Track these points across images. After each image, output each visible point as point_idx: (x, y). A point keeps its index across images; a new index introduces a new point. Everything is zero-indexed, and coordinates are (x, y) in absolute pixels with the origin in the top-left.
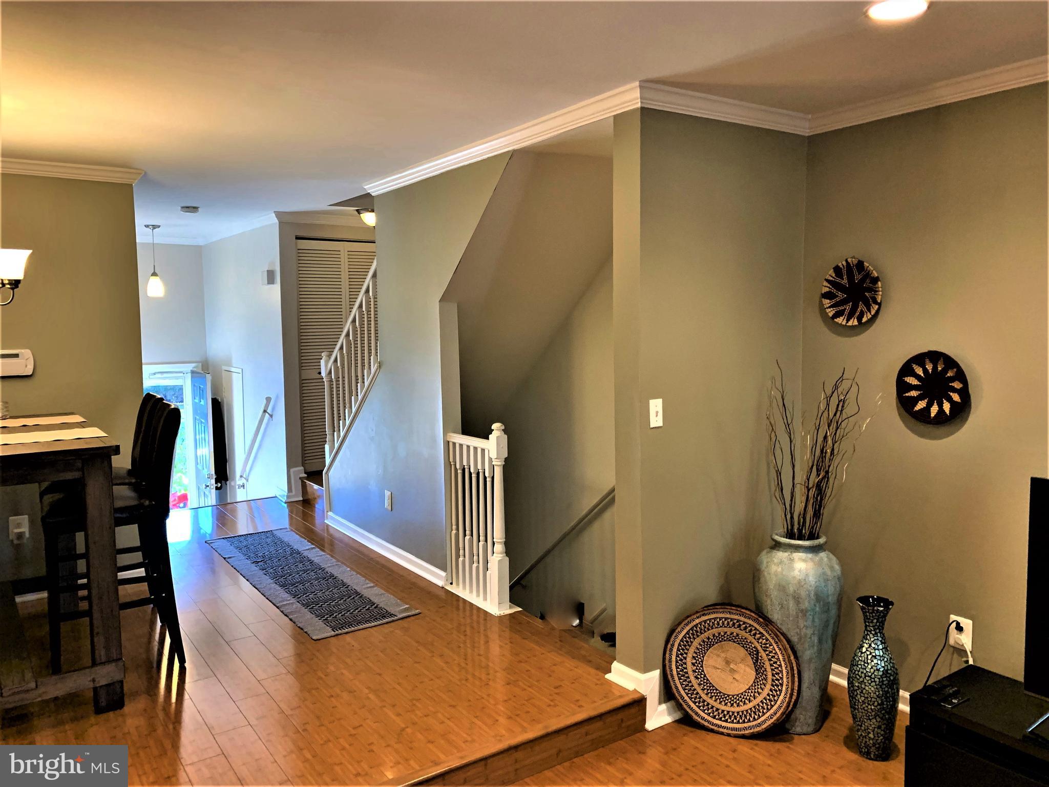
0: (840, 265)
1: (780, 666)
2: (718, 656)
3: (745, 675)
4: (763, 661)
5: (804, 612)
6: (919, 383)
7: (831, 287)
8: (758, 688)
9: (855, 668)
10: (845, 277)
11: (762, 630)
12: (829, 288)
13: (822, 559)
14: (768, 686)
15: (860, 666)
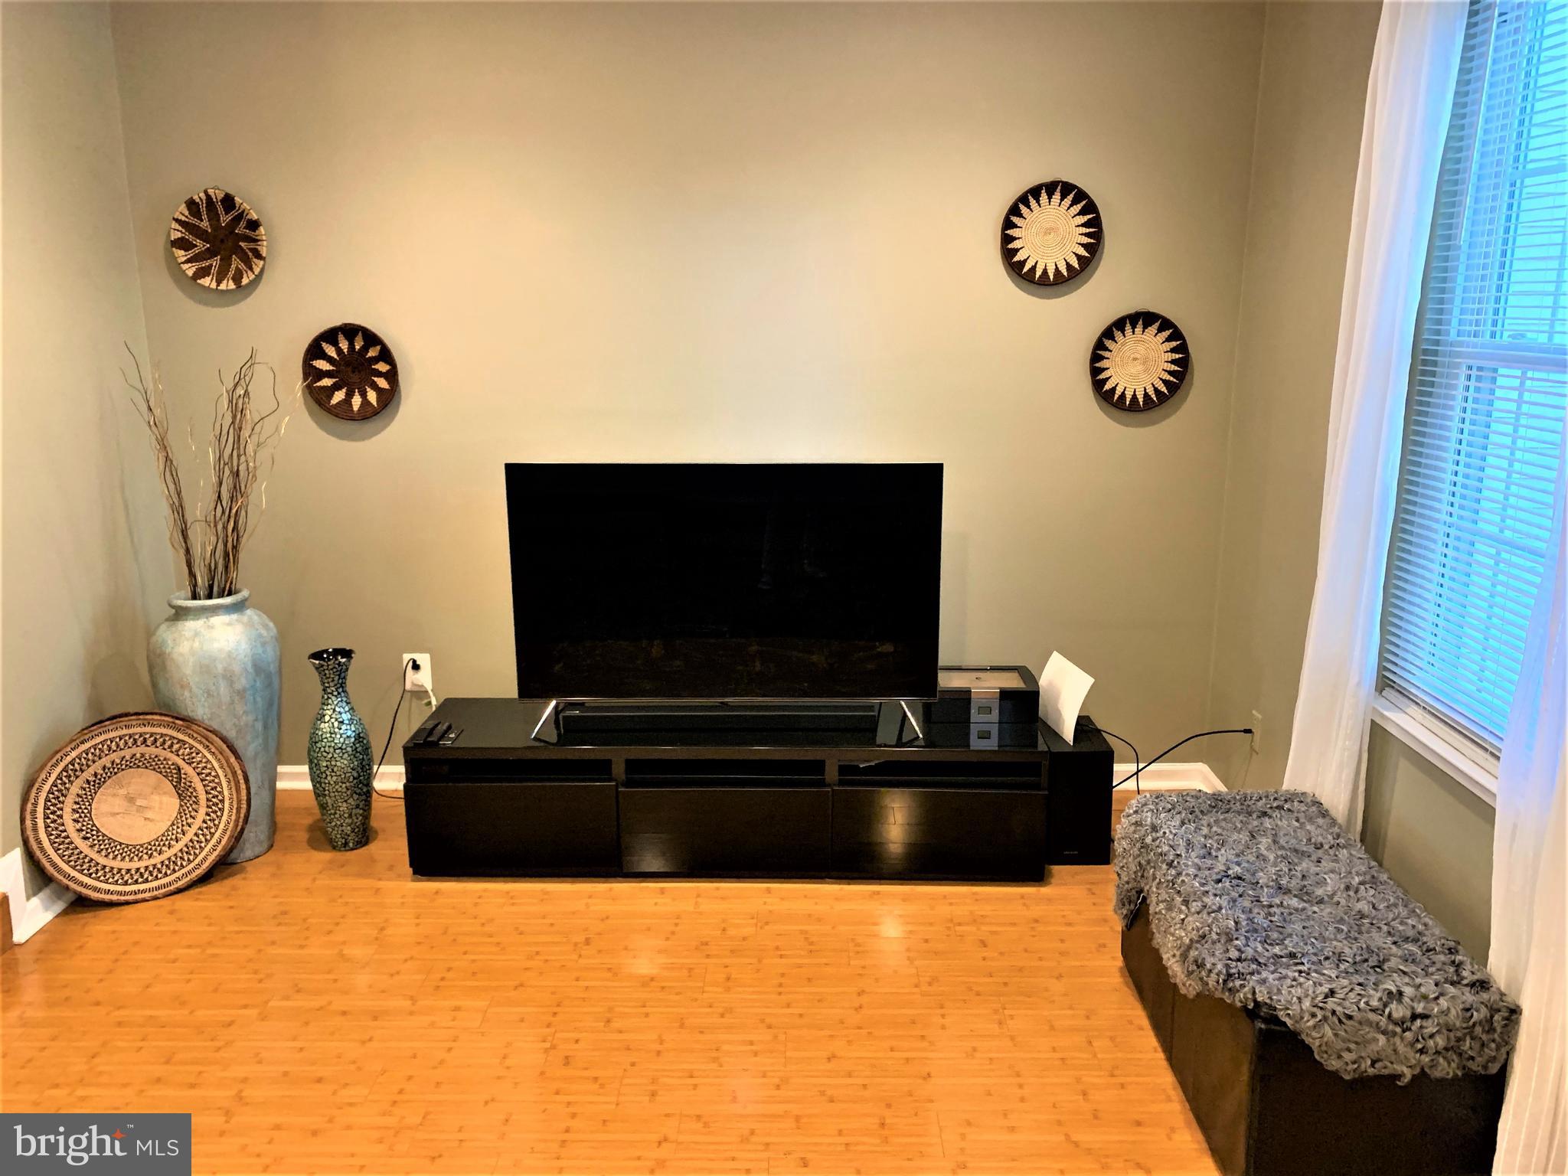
0: (196, 197)
1: (217, 776)
2: (114, 795)
3: (165, 805)
4: (188, 779)
5: (241, 693)
6: (331, 368)
7: (184, 231)
8: (186, 819)
9: (319, 745)
10: (205, 217)
11: (181, 736)
12: (181, 231)
13: (250, 618)
14: (203, 810)
15: (325, 740)
